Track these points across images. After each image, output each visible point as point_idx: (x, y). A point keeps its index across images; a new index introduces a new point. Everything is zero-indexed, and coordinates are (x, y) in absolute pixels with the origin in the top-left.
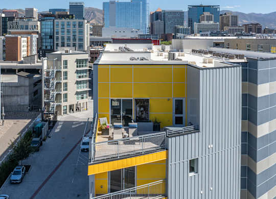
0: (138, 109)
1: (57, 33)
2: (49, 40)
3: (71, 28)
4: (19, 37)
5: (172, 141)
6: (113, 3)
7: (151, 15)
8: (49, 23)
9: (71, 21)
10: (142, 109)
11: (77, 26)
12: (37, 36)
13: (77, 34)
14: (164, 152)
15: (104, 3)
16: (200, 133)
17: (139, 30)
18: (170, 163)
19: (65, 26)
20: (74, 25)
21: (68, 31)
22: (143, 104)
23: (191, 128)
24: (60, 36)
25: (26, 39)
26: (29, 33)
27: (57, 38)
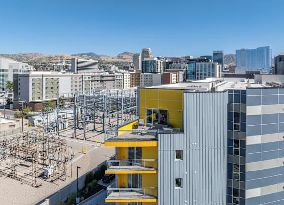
0: (161, 116)
1: (198, 71)
2: (193, 76)
3: (207, 68)
4: (171, 73)
5: (161, 136)
6: (243, 50)
7: (275, 58)
8: (193, 64)
9: (207, 63)
10: (163, 116)
11: (211, 66)
12: (183, 73)
13: (211, 72)
14: (156, 142)
15: (237, 51)
16: (185, 134)
17: (263, 69)
18: (159, 149)
19: (203, 67)
20: (209, 66)
21: (205, 70)
22: (164, 113)
23: (179, 130)
24: (199, 73)
25: (175, 75)
26: (178, 71)
27: (198, 74)
